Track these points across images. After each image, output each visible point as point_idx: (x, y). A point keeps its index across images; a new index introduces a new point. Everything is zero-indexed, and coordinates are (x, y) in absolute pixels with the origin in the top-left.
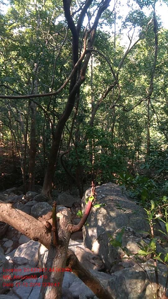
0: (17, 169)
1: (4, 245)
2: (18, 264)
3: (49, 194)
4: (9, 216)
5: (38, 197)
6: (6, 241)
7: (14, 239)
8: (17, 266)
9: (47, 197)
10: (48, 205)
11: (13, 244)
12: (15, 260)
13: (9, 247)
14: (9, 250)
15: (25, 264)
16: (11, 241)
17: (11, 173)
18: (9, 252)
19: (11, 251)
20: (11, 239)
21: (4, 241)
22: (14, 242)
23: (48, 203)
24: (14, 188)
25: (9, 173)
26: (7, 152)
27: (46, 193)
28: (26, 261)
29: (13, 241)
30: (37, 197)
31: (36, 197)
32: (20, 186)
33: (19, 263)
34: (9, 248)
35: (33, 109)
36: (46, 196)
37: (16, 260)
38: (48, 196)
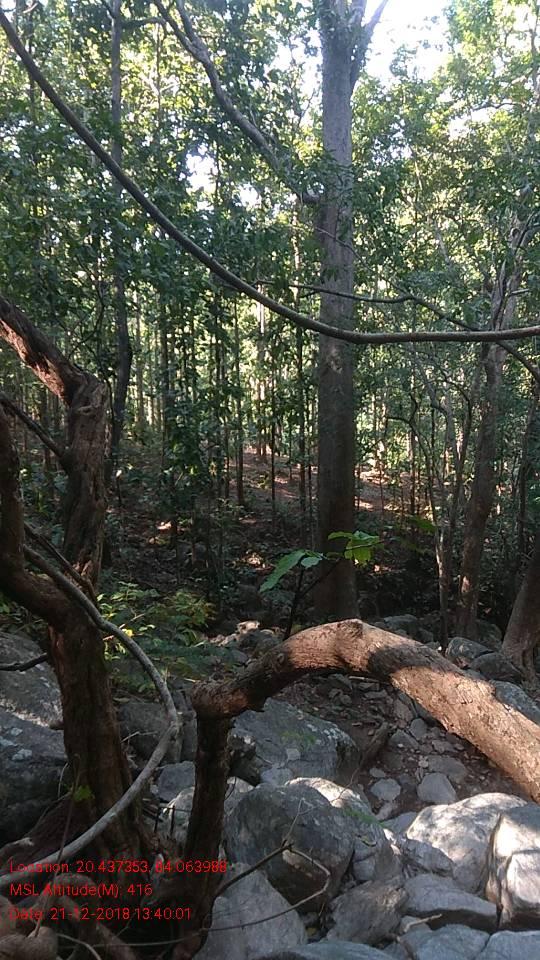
0: (421, 559)
1: (372, 790)
2: (418, 865)
3: (528, 659)
4: (487, 723)
5: (488, 663)
6: (379, 779)
7: (404, 778)
8: (416, 870)
9: (521, 667)
10: (523, 695)
11: (399, 794)
12: (411, 848)
13: (388, 801)
14: (386, 810)
15: (440, 872)
16: (394, 782)
17: (400, 568)
18: (387, 815)
19: (393, 816)
20: (392, 774)
21: (374, 778)
22: (402, 790)
23: (524, 690)
24: (408, 615)
25: (395, 568)
26: (395, 503)
27: (518, 655)
28: (445, 865)
29: (400, 784)
30: (483, 662)
31: (480, 661)
32: (426, 612)
33: (420, 861)
34: (387, 804)
35: (493, 369)
36: (516, 663)
37: (414, 850)
38: (524, 665)
